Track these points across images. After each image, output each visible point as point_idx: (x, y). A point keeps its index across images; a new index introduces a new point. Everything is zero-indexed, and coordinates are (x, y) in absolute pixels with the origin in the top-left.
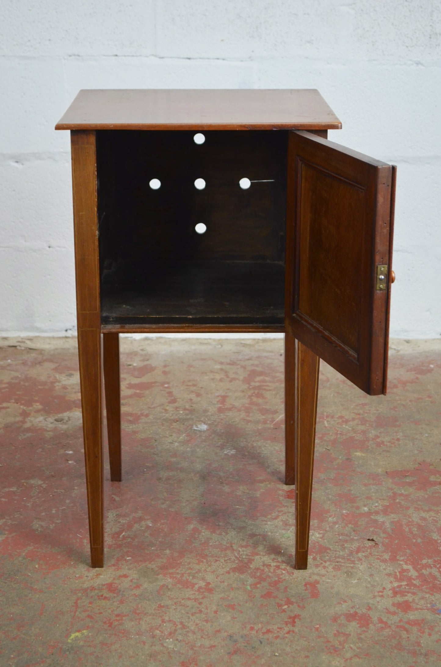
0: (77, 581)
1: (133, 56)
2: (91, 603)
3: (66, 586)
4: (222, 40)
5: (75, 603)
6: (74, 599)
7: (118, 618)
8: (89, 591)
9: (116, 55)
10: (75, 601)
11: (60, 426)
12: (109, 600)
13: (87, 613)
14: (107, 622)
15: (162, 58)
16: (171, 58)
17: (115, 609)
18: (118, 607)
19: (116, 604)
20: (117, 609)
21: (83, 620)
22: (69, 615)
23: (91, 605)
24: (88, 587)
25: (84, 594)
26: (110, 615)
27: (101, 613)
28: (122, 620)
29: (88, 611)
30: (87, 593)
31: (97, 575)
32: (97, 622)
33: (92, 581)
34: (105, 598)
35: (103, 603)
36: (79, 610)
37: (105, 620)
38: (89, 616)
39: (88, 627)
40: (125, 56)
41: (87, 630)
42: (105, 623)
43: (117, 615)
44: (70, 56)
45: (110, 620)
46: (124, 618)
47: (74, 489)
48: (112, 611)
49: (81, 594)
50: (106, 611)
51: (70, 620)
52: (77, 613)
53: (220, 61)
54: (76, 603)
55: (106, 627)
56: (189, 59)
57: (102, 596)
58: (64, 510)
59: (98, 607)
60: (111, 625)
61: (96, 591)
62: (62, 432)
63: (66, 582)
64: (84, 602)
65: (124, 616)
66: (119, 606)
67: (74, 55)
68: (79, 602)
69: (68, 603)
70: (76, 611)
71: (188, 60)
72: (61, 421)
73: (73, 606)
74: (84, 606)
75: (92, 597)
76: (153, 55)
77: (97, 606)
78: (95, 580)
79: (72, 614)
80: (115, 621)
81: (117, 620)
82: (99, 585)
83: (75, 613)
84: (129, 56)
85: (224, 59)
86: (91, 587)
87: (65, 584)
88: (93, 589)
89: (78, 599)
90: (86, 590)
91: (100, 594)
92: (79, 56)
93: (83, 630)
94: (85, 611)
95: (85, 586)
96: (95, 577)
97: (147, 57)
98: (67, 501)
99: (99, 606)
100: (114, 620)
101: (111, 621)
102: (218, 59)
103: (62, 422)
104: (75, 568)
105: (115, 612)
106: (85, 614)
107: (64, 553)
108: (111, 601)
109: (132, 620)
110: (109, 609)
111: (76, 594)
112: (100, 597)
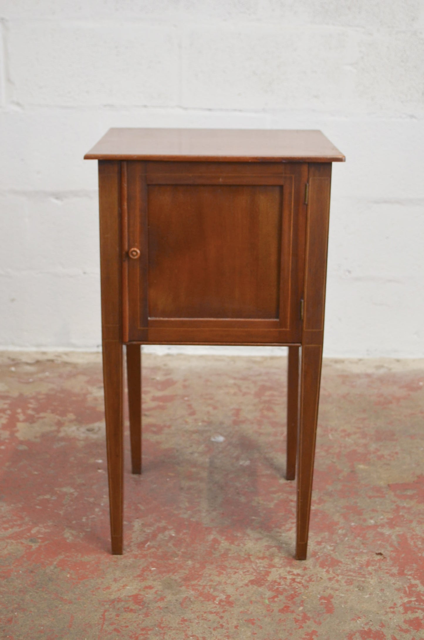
0: (105, 592)
2: (118, 615)
3: (94, 596)
5: (102, 615)
6: (102, 611)
7: (144, 632)
8: (116, 602)
10: (102, 613)
11: (92, 436)
12: (135, 613)
13: (114, 626)
14: (133, 636)
15: (186, 109)
16: (194, 109)
17: (140, 622)
18: (143, 621)
19: (141, 617)
20: (142, 622)
21: (110, 633)
22: (97, 628)
23: (117, 618)
24: (115, 599)
25: (111, 606)
26: (136, 628)
27: (127, 627)
28: (147, 634)
29: (115, 624)
30: (114, 605)
31: (123, 586)
32: (123, 636)
33: (119, 592)
34: (131, 610)
35: (129, 615)
36: (106, 623)
37: (131, 634)
38: (115, 630)
42: (131, 637)
43: (143, 629)
45: (136, 634)
46: (149, 632)
47: (103, 498)
48: (138, 625)
49: (108, 606)
50: (132, 624)
51: (97, 633)
52: (105, 626)
53: (238, 113)
54: (103, 615)
56: (210, 110)
57: (128, 608)
58: (94, 518)
59: (124, 620)
61: (123, 603)
62: (94, 441)
63: (94, 593)
64: (111, 614)
65: (150, 630)
66: (144, 619)
68: (106, 614)
69: (96, 615)
70: (104, 624)
71: (208, 111)
73: (101, 618)
74: (111, 618)
75: (118, 609)
77: (124, 619)
78: (121, 591)
79: (100, 627)
80: (141, 636)
81: (142, 634)
82: (125, 596)
83: (102, 626)
85: (240, 111)
86: (118, 598)
87: (94, 595)
88: (119, 600)
89: (105, 611)
90: (113, 601)
91: (126, 606)
94: (112, 624)
95: (112, 597)
96: (121, 588)
98: (97, 510)
100: (140, 634)
101: (137, 636)
102: (235, 110)
103: (93, 432)
104: (103, 578)
105: (140, 626)
106: (112, 628)
107: (93, 562)
108: (137, 614)
109: (156, 635)
110: (135, 622)
111: (103, 605)
112: (126, 609)
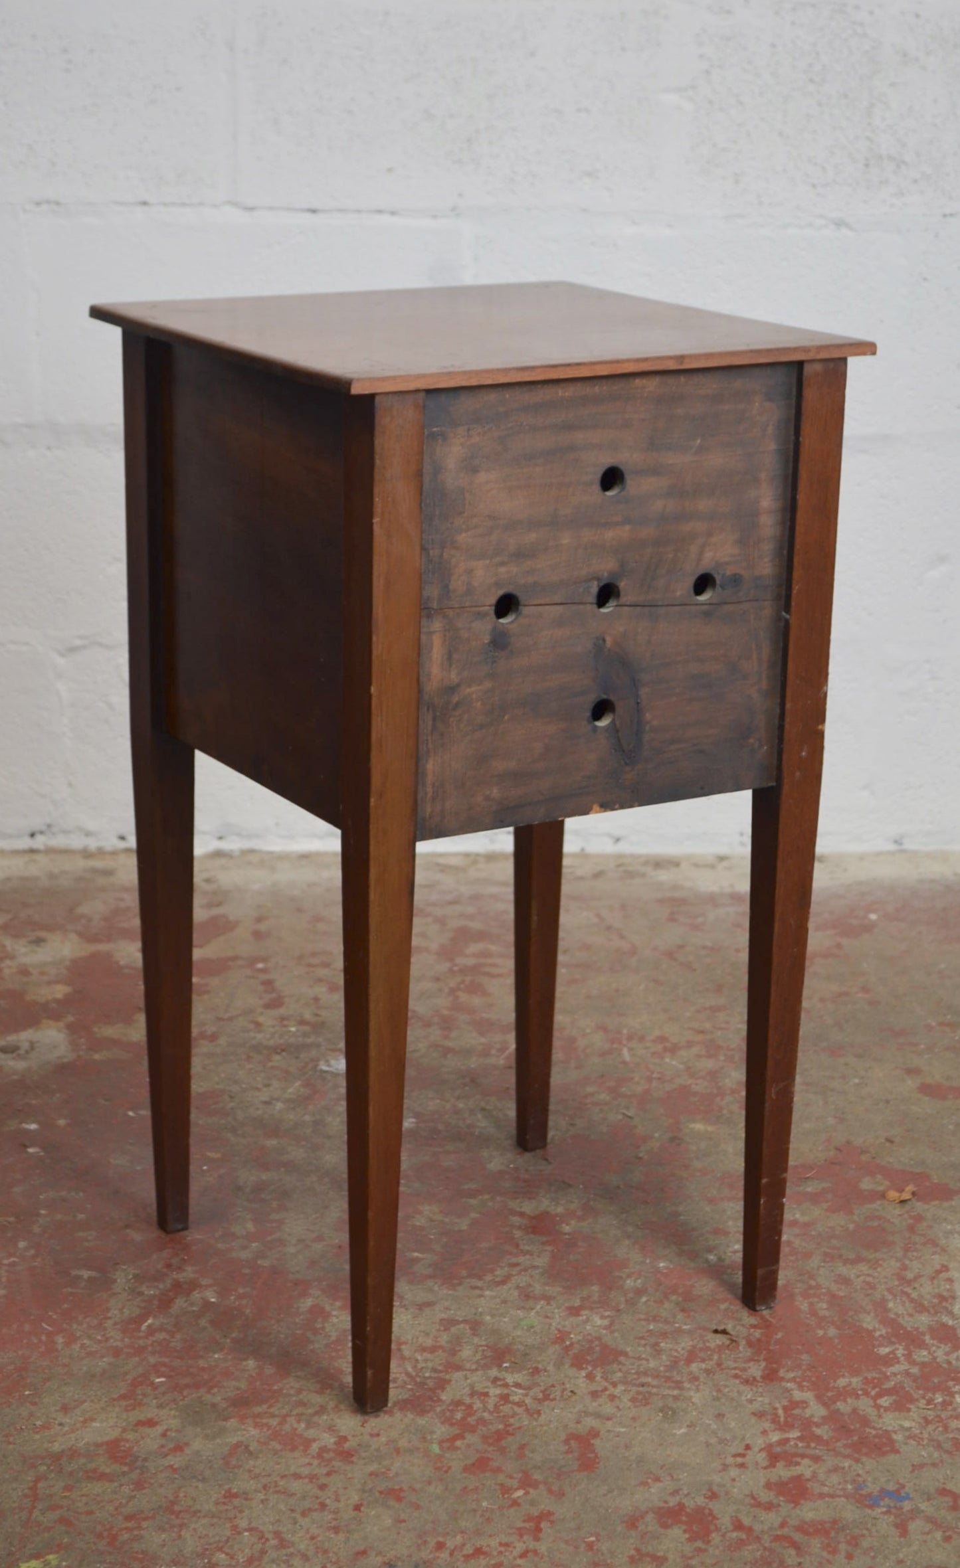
0: (37, 1437)
1: (184, 204)
2: (68, 1488)
3: (11, 1447)
4: (390, 170)
5: (30, 1489)
6: (29, 1478)
7: (129, 1525)
8: (65, 1459)
9: (145, 203)
10: (31, 1484)
11: (11, 1063)
12: (112, 1481)
13: (58, 1513)
14: (106, 1534)
15: (252, 209)
16: (271, 208)
17: (124, 1501)
18: (131, 1498)
19: (126, 1490)
20: (128, 1502)
21: (48, 1529)
22: (16, 1517)
23: (68, 1494)
24: (63, 1451)
25: (52, 1468)
26: (112, 1516)
27: (91, 1513)
28: (140, 1528)
29: (61, 1507)
30: (60, 1464)
31: (85, 1422)
32: (80, 1534)
33: (73, 1436)
34: (103, 1477)
35: (96, 1488)
36: (40, 1506)
37: (99, 1528)
38: (62, 1520)
39: (59, 1548)
40: (165, 205)
41: (57, 1552)
42: (100, 1536)
43: (129, 1518)
44: (38, 204)
45: (111, 1528)
46: (145, 1524)
47: (38, 1215)
48: (116, 1509)
49: (45, 1468)
50: (103, 1507)
51: (18, 1529)
52: (36, 1513)
53: (386, 219)
54: (33, 1489)
55: (102, 1545)
56: (314, 211)
57: (94, 1471)
58: (13, 1264)
59: (84, 1499)
60: (113, 1538)
61: (82, 1461)
62: (15, 1077)
63: (11, 1439)
64: (53, 1486)
65: (145, 1519)
66: (133, 1494)
67: (48, 202)
68: (40, 1485)
69: (14, 1490)
70: (34, 1507)
71: (309, 215)
72: (13, 1052)
73: (26, 1496)
74: (51, 1496)
75: (71, 1474)
76: (230, 203)
77: (83, 1495)
78: (79, 1432)
79: (24, 1515)
80: (124, 1532)
81: (126, 1528)
82: (88, 1444)
83: (31, 1513)
84: (173, 204)
85: (393, 213)
86: (70, 1449)
87: (10, 1443)
88: (73, 1453)
89: (38, 1480)
90: (57, 1457)
91: (90, 1466)
92: (58, 203)
93: (48, 1554)
94: (54, 1508)
95: (56, 1447)
96: (79, 1425)
97: (215, 206)
98: (22, 1244)
99: (87, 1496)
100: (121, 1530)
101: (114, 1532)
102: (380, 212)
103: (14, 1055)
104: (35, 1404)
105: (123, 1510)
106: (54, 1515)
107: (9, 1368)
108: (116, 1484)
109: (162, 1529)
110: (111, 1501)
111: (33, 1466)
112: (90, 1474)
